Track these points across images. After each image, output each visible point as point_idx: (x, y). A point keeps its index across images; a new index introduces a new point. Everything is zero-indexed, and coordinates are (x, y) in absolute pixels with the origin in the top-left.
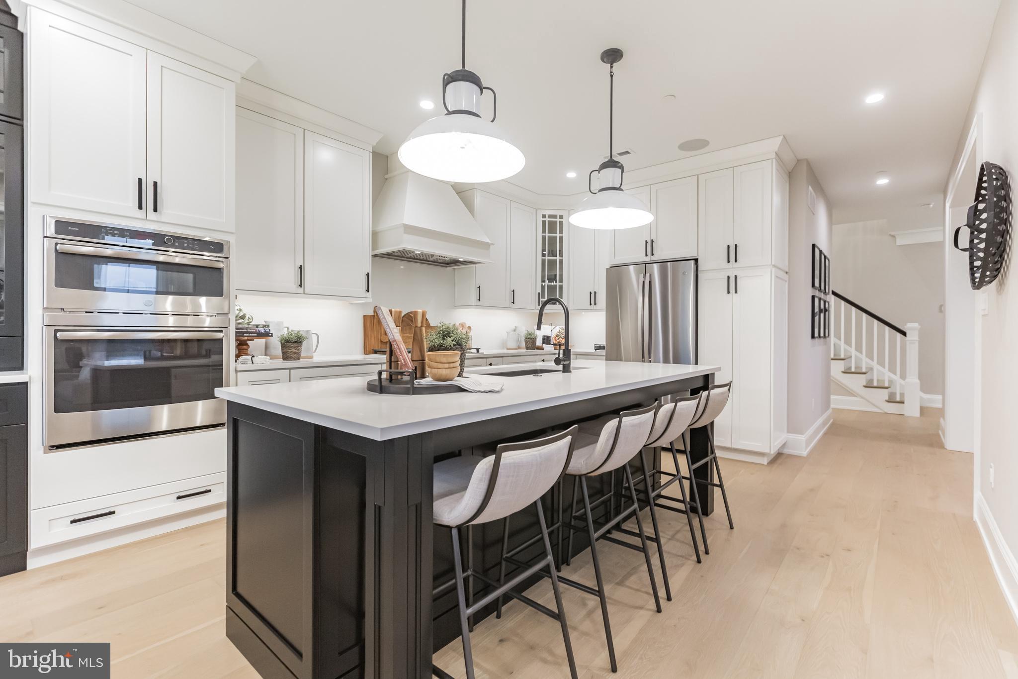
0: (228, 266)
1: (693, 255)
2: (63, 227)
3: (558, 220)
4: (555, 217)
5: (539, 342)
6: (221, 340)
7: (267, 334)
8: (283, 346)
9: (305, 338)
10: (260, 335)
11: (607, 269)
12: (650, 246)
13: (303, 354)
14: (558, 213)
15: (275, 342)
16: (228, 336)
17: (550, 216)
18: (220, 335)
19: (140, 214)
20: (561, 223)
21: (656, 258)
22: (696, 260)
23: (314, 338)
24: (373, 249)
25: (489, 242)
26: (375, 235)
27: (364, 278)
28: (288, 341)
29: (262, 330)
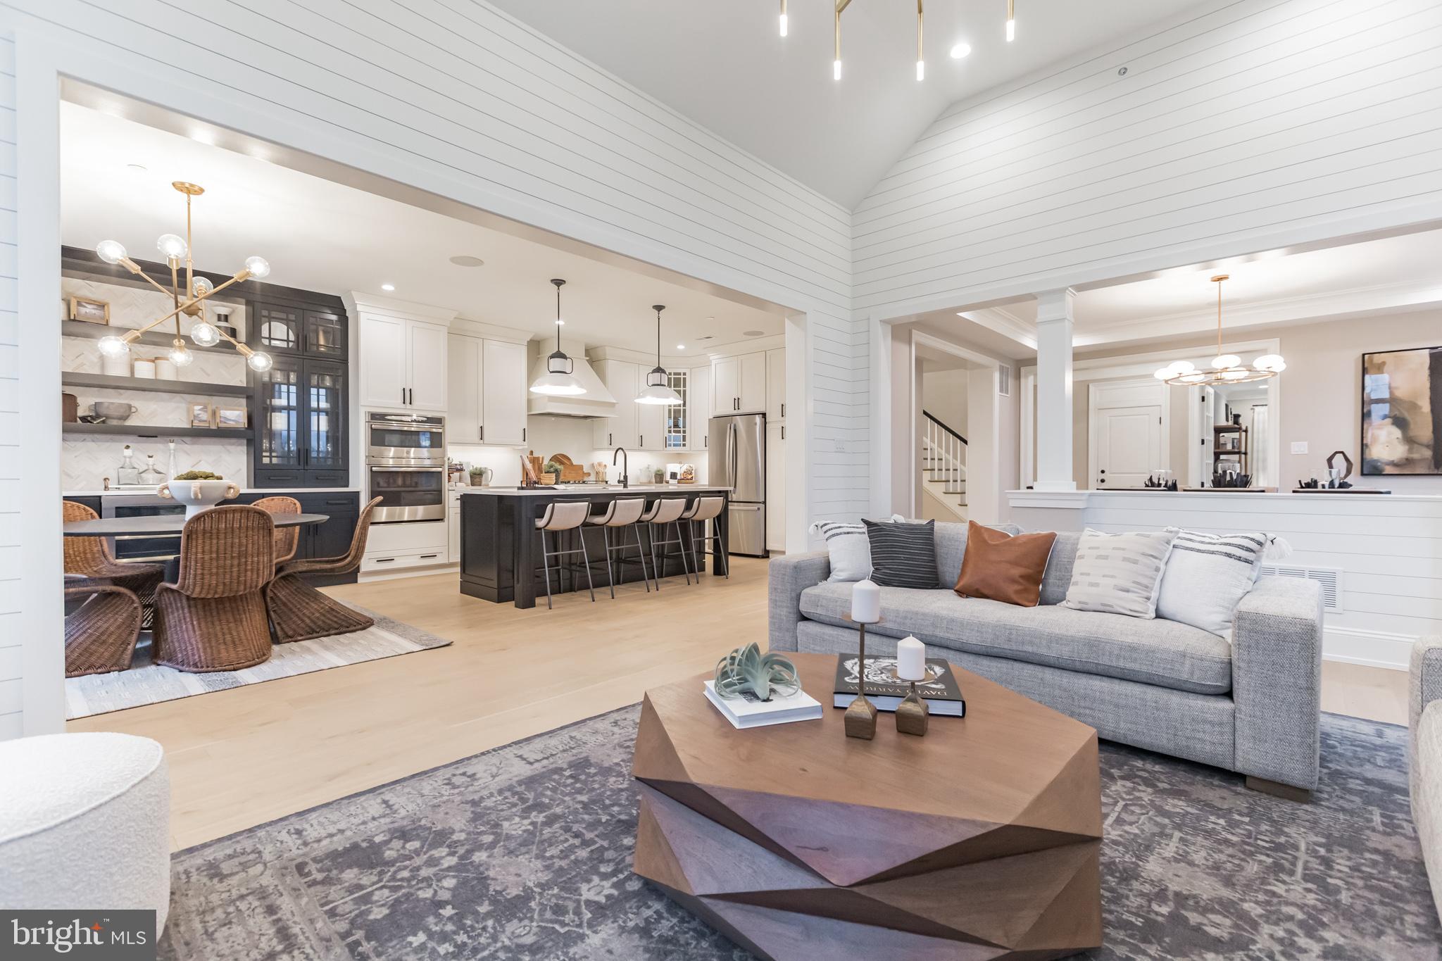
0: (444, 430)
1: (762, 410)
2: (374, 416)
3: (682, 376)
4: (680, 374)
5: (668, 477)
6: (440, 473)
7: (461, 470)
8: (471, 477)
9: (484, 472)
10: (458, 470)
11: (709, 420)
12: (737, 402)
13: (483, 483)
14: (682, 371)
15: (466, 474)
16: (444, 469)
17: (675, 374)
18: (440, 469)
19: (403, 406)
20: (684, 379)
21: (740, 412)
22: (764, 415)
23: (490, 472)
24: (528, 411)
25: (614, 401)
26: (529, 402)
27: (522, 432)
28: (475, 474)
29: (459, 467)
